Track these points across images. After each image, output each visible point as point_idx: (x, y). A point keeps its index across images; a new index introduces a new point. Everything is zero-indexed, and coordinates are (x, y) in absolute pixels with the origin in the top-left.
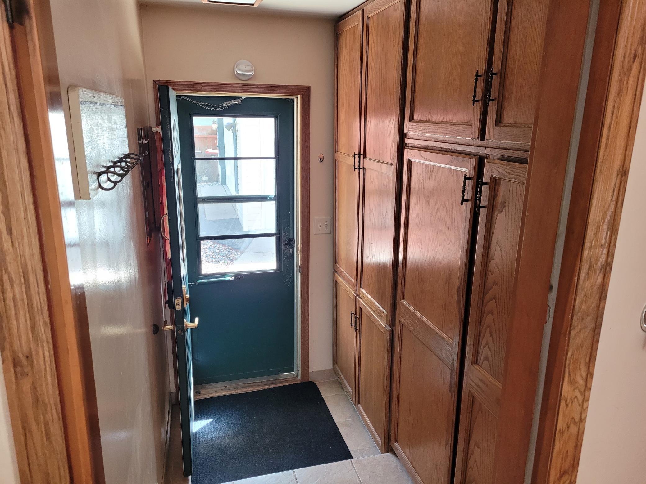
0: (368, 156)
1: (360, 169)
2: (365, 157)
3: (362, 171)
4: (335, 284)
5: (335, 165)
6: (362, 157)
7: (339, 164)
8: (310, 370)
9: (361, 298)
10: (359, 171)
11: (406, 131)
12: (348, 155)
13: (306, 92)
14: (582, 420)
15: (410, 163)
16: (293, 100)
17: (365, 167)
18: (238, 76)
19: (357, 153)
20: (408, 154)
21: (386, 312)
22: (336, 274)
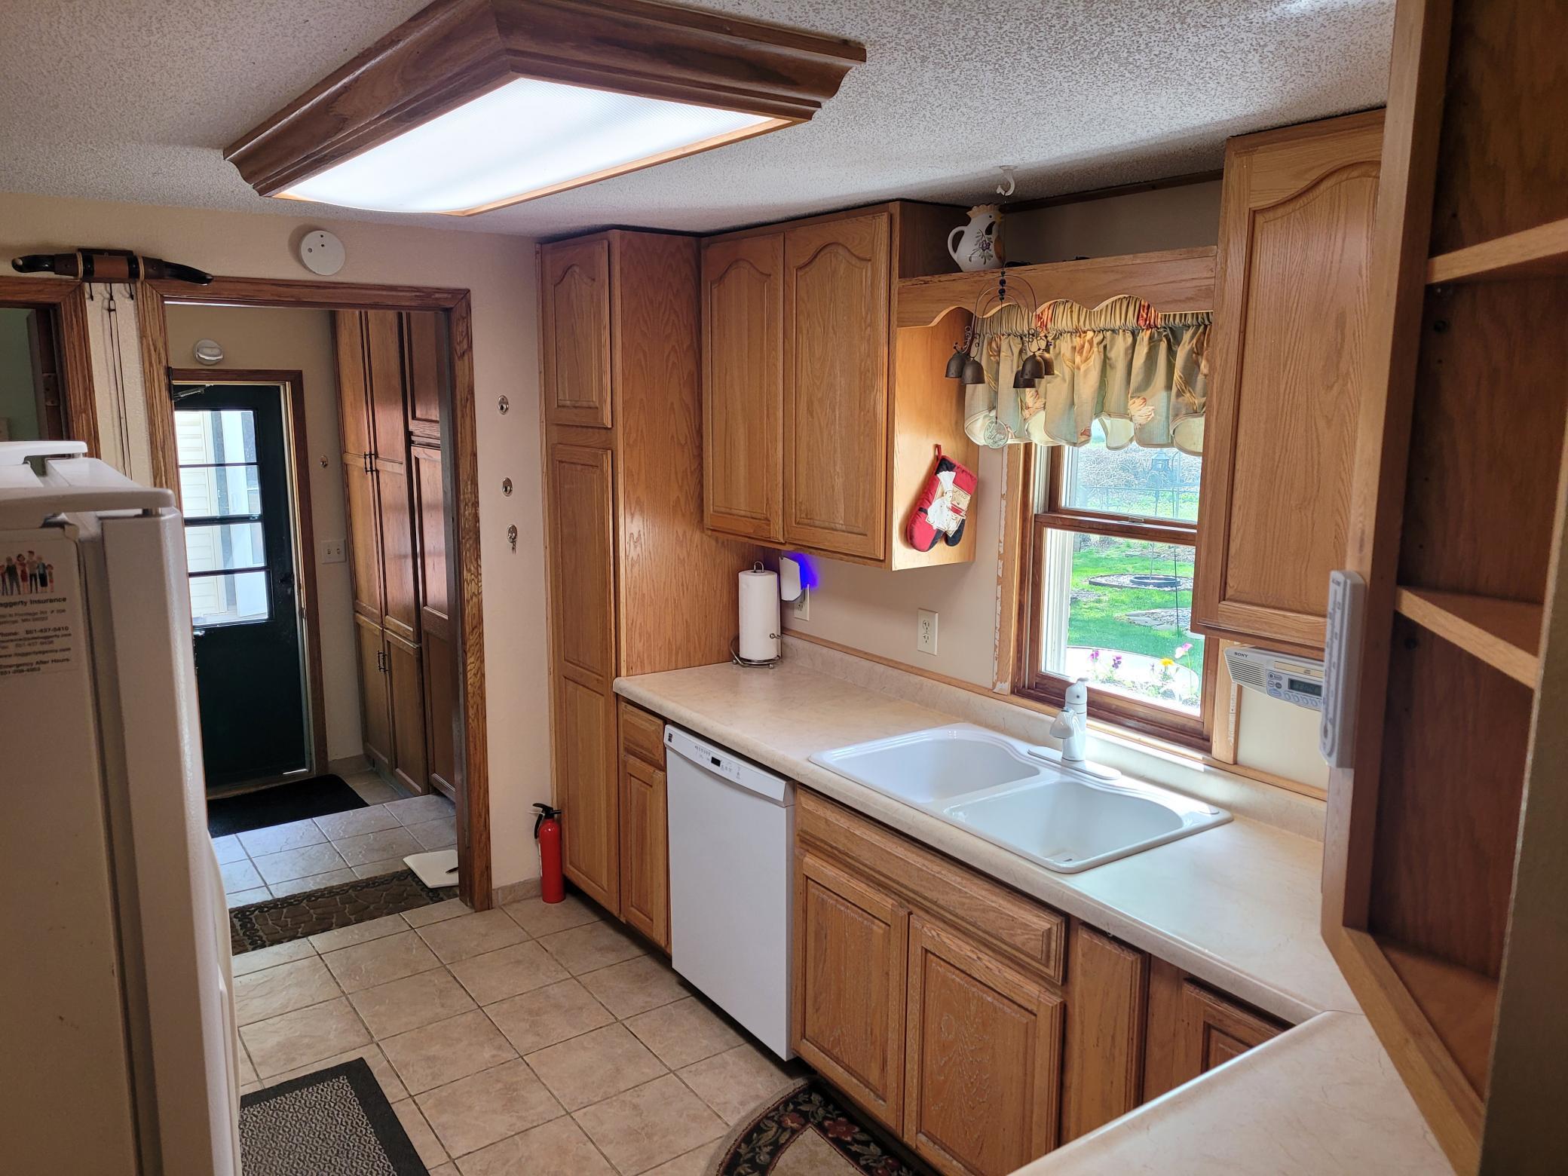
0: (380, 456)
1: (372, 471)
2: (377, 456)
3: (374, 473)
4: (358, 628)
5: (344, 470)
6: (373, 457)
7: (350, 468)
8: (330, 759)
9: (387, 629)
10: (372, 474)
11: (411, 428)
12: (359, 456)
13: (296, 379)
14: (480, 593)
15: (417, 460)
16: (279, 388)
17: (378, 468)
18: (201, 361)
19: (368, 453)
20: (416, 451)
21: (411, 629)
22: (358, 614)
